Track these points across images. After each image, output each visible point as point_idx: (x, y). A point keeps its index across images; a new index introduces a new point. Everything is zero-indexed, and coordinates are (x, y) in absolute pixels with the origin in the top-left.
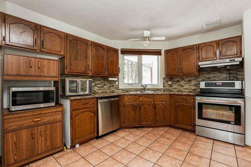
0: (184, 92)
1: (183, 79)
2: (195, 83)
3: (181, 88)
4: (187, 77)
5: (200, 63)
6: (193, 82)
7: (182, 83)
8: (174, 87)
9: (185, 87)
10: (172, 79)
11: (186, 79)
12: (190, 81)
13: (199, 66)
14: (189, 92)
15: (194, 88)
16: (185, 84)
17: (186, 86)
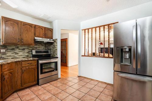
0: (19, 58)
1: (18, 47)
2: (28, 51)
3: (16, 56)
4: (21, 46)
5: (36, 38)
6: (26, 51)
7: (17, 51)
8: (7, 55)
9: (19, 54)
10: (6, 47)
11: (20, 48)
12: (24, 49)
13: (35, 40)
14: (23, 58)
15: (27, 54)
16: (19, 51)
17: (21, 54)
